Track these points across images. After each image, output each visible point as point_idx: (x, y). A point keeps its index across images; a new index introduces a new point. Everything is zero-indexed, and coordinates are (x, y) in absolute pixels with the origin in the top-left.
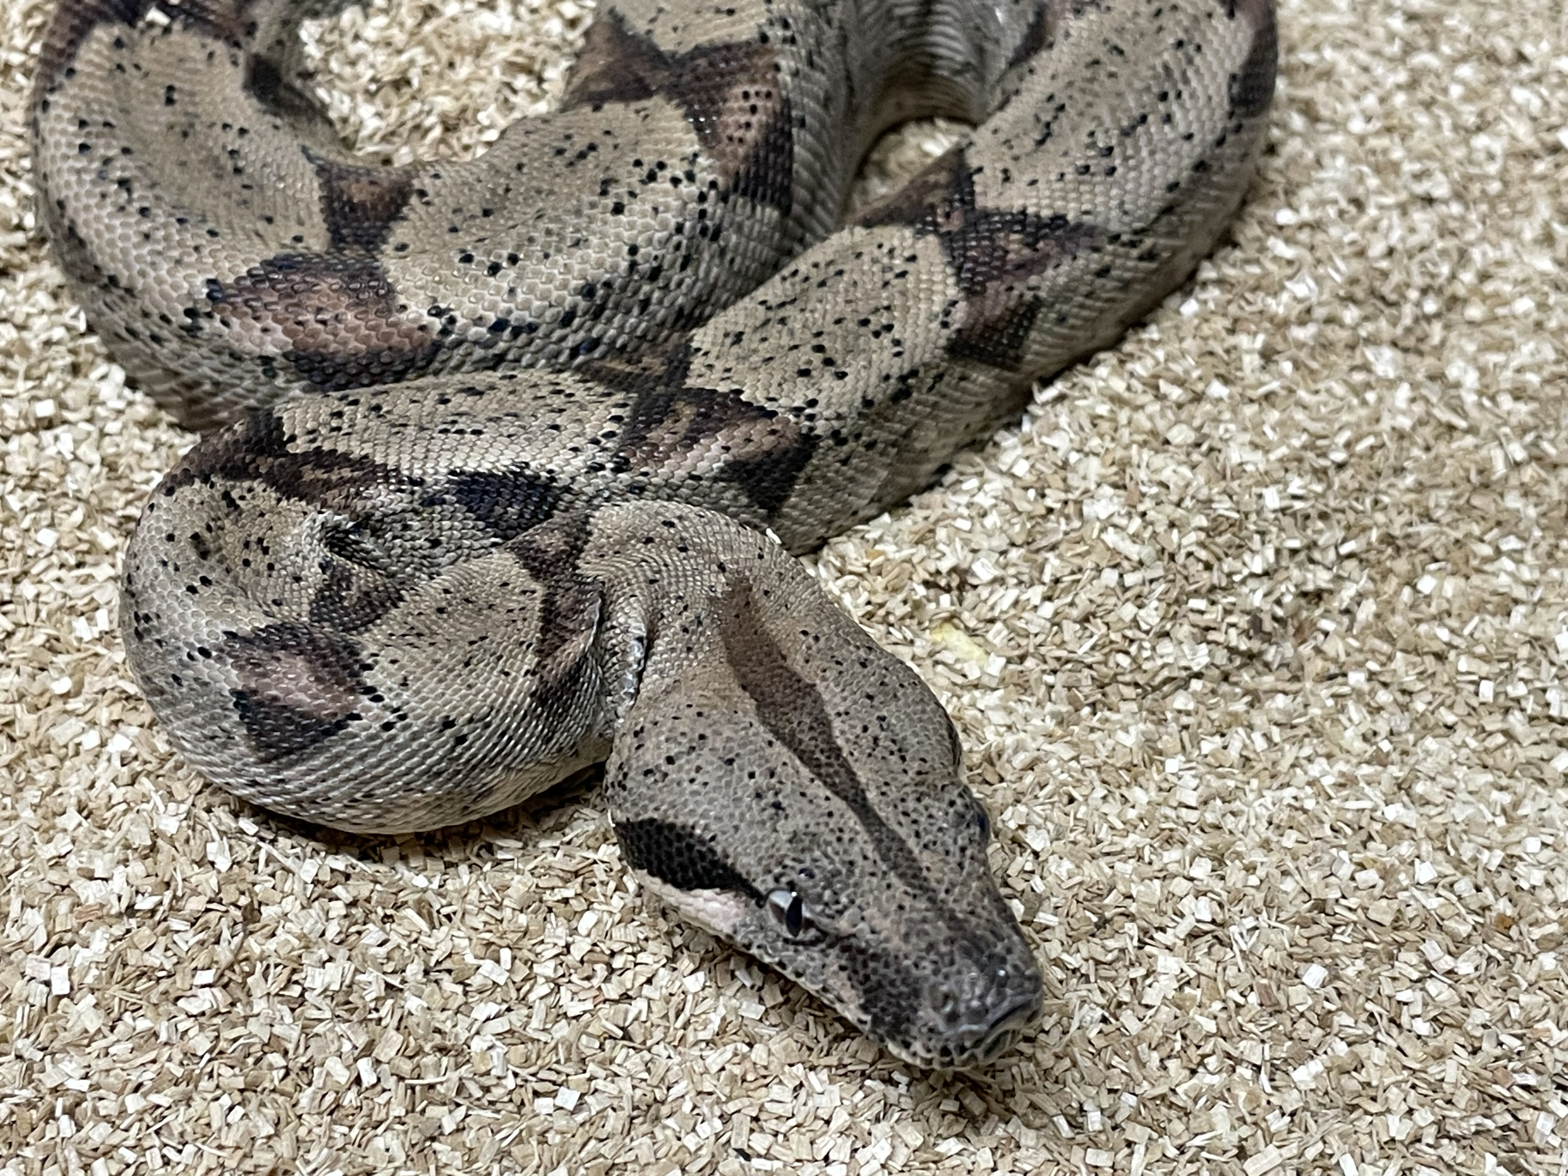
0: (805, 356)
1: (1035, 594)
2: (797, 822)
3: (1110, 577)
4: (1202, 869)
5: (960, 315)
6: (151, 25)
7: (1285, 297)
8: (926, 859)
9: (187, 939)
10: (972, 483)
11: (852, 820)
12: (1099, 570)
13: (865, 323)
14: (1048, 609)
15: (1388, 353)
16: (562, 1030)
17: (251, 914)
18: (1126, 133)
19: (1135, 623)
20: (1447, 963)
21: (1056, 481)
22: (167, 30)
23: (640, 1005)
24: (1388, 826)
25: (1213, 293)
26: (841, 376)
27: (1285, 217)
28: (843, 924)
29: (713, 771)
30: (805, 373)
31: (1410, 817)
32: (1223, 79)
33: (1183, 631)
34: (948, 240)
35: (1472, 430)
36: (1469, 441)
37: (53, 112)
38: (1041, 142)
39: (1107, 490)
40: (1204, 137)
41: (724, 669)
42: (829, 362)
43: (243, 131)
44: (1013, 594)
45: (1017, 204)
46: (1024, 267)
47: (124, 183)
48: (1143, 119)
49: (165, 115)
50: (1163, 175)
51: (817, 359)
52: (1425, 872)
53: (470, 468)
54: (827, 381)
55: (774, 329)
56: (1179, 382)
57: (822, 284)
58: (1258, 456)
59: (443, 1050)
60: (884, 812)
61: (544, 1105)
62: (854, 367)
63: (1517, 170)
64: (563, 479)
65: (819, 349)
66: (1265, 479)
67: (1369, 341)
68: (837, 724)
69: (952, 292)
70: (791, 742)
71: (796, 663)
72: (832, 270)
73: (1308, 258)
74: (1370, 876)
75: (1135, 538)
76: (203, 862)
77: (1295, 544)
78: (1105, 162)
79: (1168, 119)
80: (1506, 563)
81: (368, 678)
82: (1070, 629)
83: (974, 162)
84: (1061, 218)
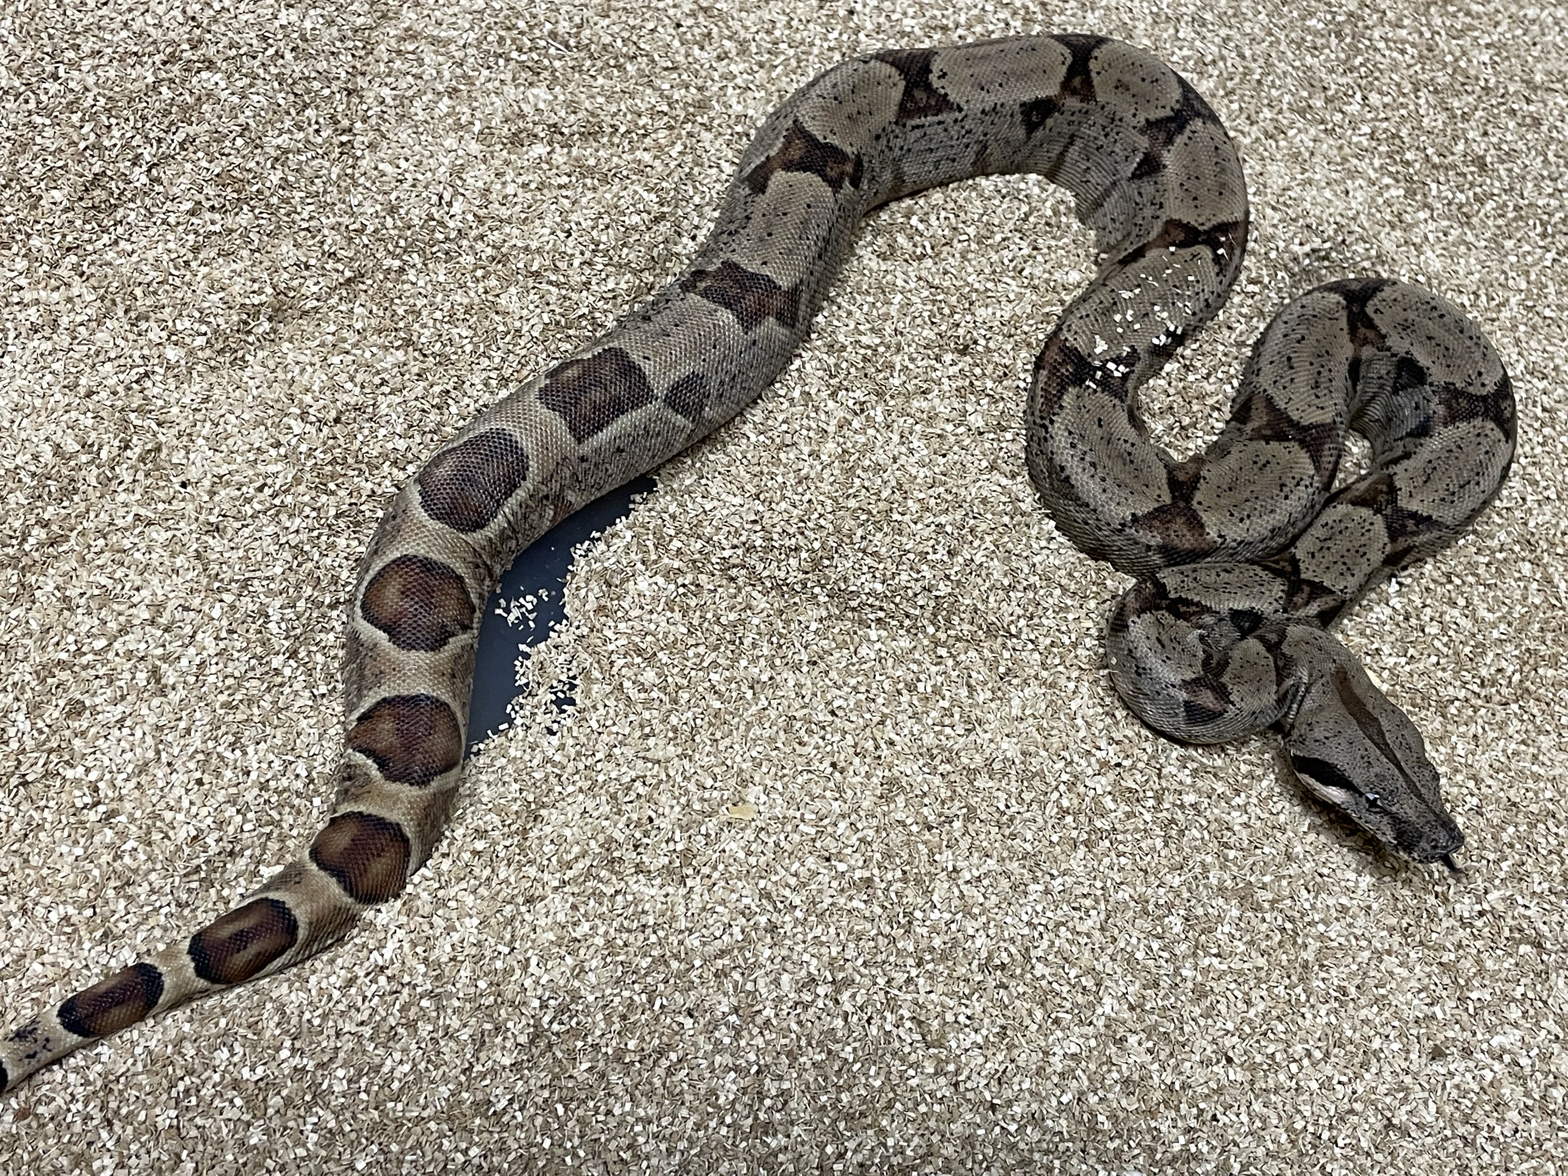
2: (1377, 770)
3: (1434, 659)
5: (1388, 549)
6: (1089, 387)
7: (1496, 540)
8: (1423, 791)
11: (1397, 772)
15: (1528, 565)
18: (1462, 487)
19: (1440, 678)
20: (1555, 830)
22: (1095, 391)
24: (1533, 774)
25: (1471, 537)
26: (1353, 576)
28: (1394, 809)
29: (1345, 745)
30: (1342, 574)
31: (1540, 770)
34: (1386, 517)
36: (1561, 613)
37: (1056, 425)
38: (1426, 482)
41: (1340, 704)
42: (1349, 569)
43: (1133, 445)
45: (1415, 508)
46: (1414, 534)
47: (1093, 465)
48: (1468, 483)
49: (1099, 432)
51: (1346, 568)
52: (1548, 795)
53: (1235, 608)
54: (1350, 578)
58: (1490, 615)
60: (1408, 771)
62: (1358, 572)
64: (1266, 615)
67: (1523, 560)
68: (1387, 735)
69: (1386, 540)
70: (1370, 738)
71: (1369, 708)
74: (1530, 794)
75: (1445, 645)
78: (1451, 498)
79: (1478, 483)
81: (1232, 698)
84: (1430, 517)
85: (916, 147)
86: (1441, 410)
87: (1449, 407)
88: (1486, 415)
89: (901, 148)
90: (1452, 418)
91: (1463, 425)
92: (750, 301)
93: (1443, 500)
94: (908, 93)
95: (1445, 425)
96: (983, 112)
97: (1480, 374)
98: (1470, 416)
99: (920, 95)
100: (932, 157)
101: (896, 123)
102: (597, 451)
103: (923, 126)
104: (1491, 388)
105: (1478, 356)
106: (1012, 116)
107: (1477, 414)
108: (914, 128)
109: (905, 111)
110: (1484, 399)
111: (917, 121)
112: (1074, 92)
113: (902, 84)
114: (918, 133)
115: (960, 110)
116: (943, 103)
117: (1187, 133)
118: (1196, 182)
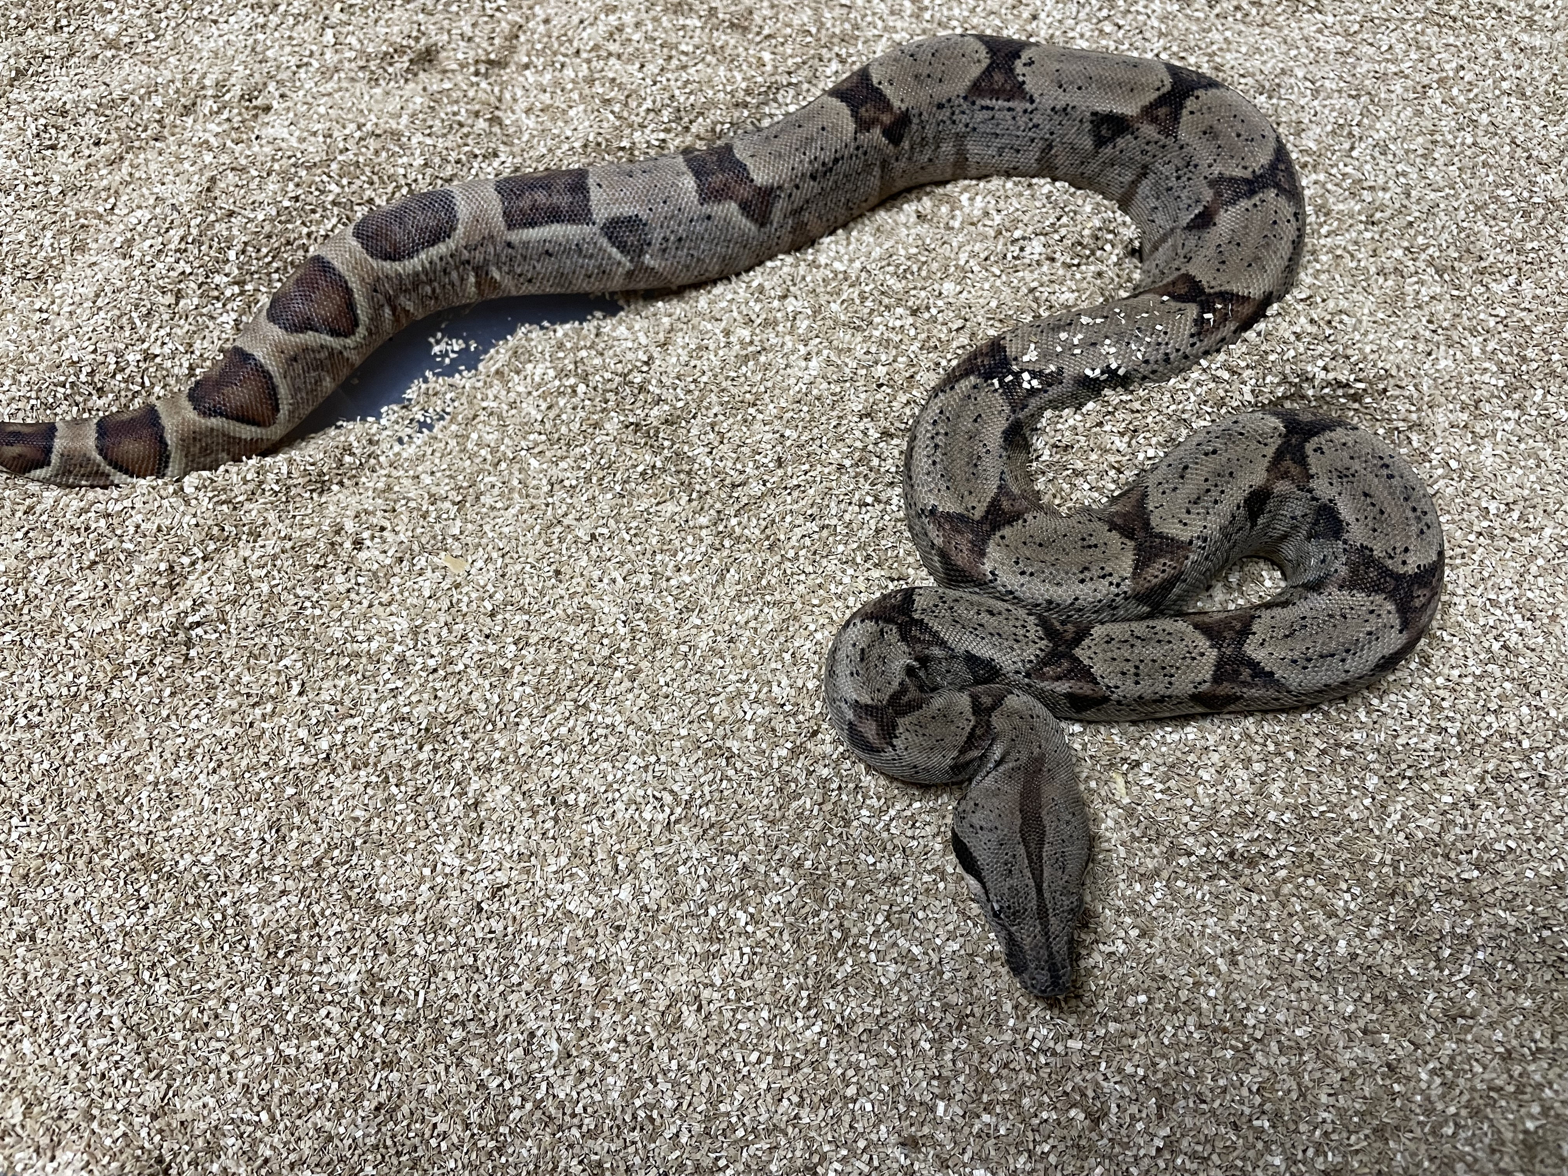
0: (1129, 667)
1: (1159, 787)
3: (1189, 802)
4: (1134, 933)
5: (1205, 687)
6: (992, 384)
7: (1348, 735)
9: (792, 728)
10: (1169, 729)
11: (1033, 892)
12: (1187, 796)
13: (1164, 668)
14: (1159, 796)
16: (885, 835)
17: (815, 733)
18: (1321, 656)
19: (1186, 825)
21: (1198, 752)
22: (995, 390)
23: (915, 843)
24: (1215, 965)
25: (1320, 716)
26: (1137, 683)
27: (1375, 702)
28: (1012, 929)
29: (993, 844)
30: (1124, 674)
31: (1224, 968)
32: (1379, 655)
33: (1202, 839)
34: (1222, 654)
35: (1378, 838)
36: (1374, 841)
38: (1286, 636)
39: (1213, 770)
40: (1355, 672)
41: (1017, 796)
42: (1137, 675)
44: (1151, 781)
45: (1258, 658)
48: (1333, 655)
49: (971, 425)
50: (1325, 680)
51: (1133, 670)
52: (1211, 993)
53: (974, 652)
55: (1127, 646)
56: (1277, 744)
57: (1159, 641)
59: (843, 818)
60: (1047, 895)
61: (862, 856)
62: (1145, 683)
63: (1496, 739)
64: (1004, 671)
65: (1137, 667)
66: (1275, 807)
67: (1372, 771)
68: (1046, 846)
69: (1208, 677)
70: (1026, 844)
71: (1044, 811)
72: (1168, 638)
73: (1371, 725)
74: (1191, 979)
75: (1208, 796)
76: (813, 706)
77: (1270, 836)
78: (1305, 663)
79: (1343, 660)
80: (1347, 897)
82: (1161, 808)
83: (1255, 628)
84: (1272, 674)
85: (982, 128)
86: (1344, 571)
87: (1354, 571)
88: (1391, 596)
89: (967, 126)
90: (1352, 584)
91: (1360, 596)
92: (717, 179)
93: (1294, 661)
94: (988, 72)
95: (1341, 588)
96: (1053, 109)
97: (1406, 550)
98: (1374, 588)
99: (998, 77)
100: (998, 143)
101: (965, 98)
102: (526, 244)
103: (993, 109)
104: (1411, 568)
105: (1414, 529)
106: (1081, 121)
107: (1383, 591)
108: (982, 108)
109: (977, 89)
110: (1398, 578)
111: (988, 102)
112: (1154, 120)
113: (986, 63)
114: (987, 114)
115: (1032, 101)
116: (1018, 91)
117: (1256, 199)
118: (1235, 248)
